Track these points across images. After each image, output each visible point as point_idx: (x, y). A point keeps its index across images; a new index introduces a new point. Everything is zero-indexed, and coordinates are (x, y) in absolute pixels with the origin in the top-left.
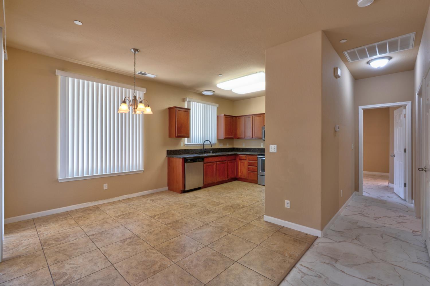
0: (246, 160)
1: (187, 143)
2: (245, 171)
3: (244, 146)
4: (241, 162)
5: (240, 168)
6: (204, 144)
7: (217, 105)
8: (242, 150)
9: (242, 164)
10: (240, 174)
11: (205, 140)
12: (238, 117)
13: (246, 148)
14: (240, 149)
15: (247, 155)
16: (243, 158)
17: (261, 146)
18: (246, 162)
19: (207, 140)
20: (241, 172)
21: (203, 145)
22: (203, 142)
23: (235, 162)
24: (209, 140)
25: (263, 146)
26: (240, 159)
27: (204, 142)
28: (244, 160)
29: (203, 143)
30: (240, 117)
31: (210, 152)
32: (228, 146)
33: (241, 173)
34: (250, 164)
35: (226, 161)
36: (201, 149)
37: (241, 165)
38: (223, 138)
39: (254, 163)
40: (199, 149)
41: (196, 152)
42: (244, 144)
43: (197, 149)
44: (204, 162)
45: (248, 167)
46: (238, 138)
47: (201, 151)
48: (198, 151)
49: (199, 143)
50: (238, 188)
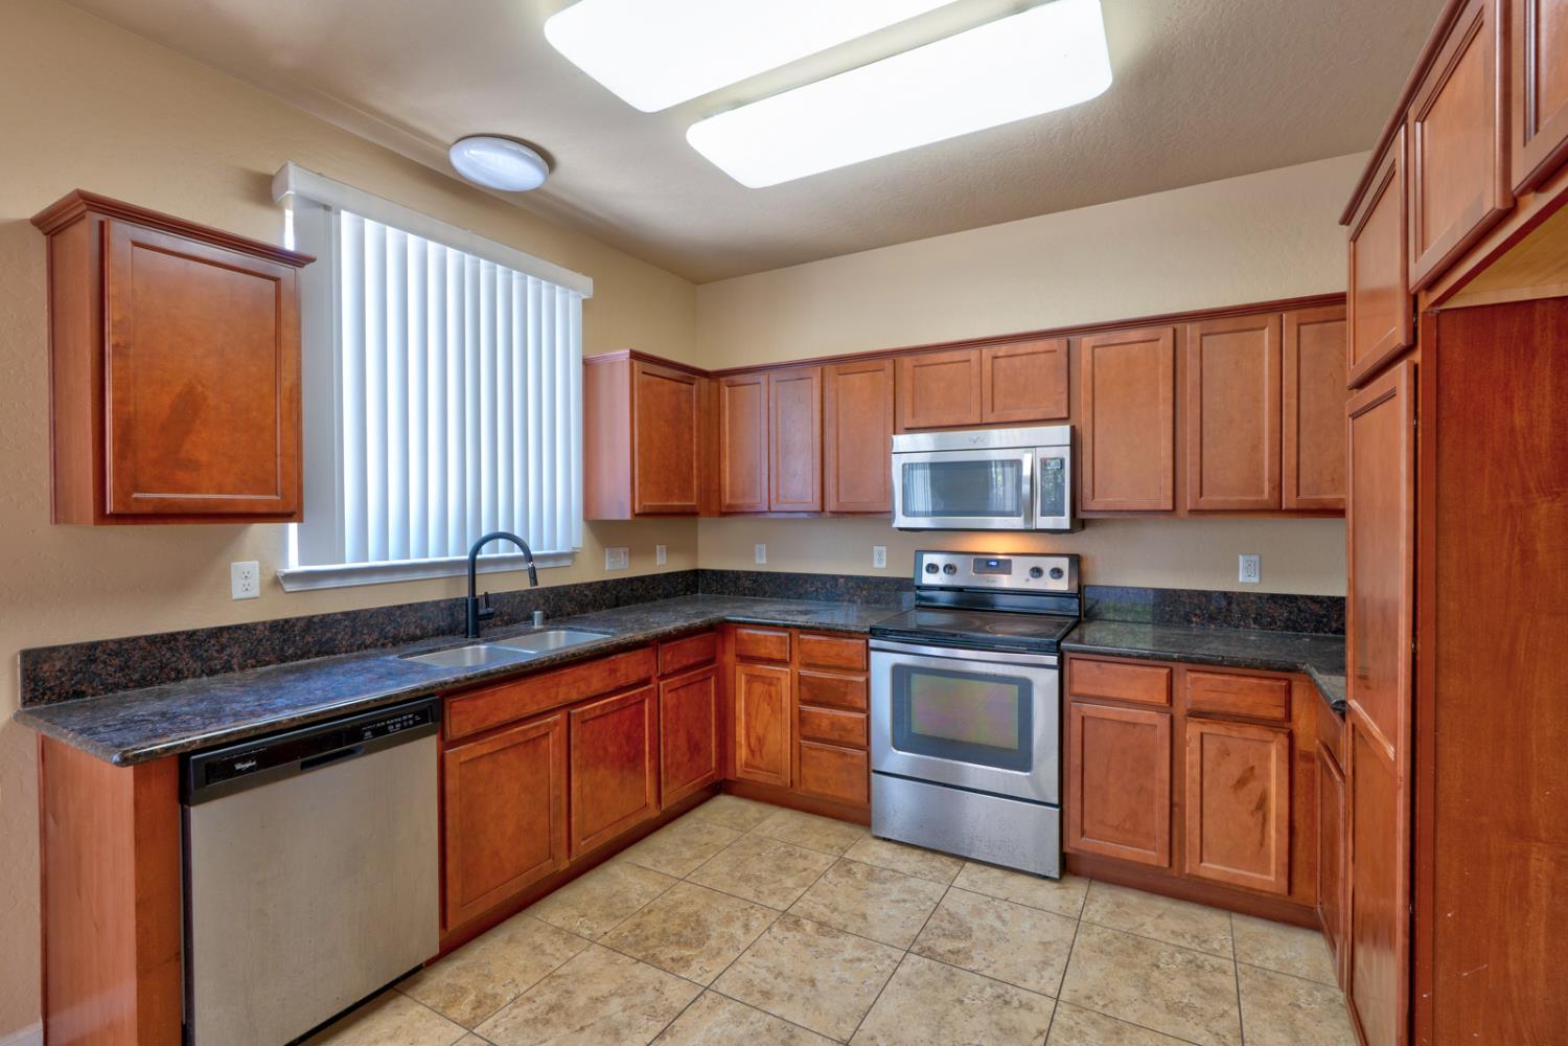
0: (783, 662)
1: (302, 562)
2: (779, 739)
3: (764, 561)
4: (751, 678)
5: (748, 714)
6: (473, 563)
7: (586, 285)
8: (748, 584)
9: (758, 687)
10: (742, 754)
11: (485, 533)
12: (723, 379)
13: (778, 575)
14: (736, 576)
15: (795, 632)
16: (763, 652)
17: (876, 565)
18: (785, 677)
19: (501, 529)
20: (753, 741)
21: (466, 572)
22: (470, 547)
23: (713, 678)
24: (517, 533)
25: (884, 565)
26: (747, 659)
27: (477, 549)
28: (770, 661)
29: (467, 557)
30: (738, 379)
31: (530, 618)
32: (663, 563)
33: (752, 752)
34: (814, 694)
35: (645, 681)
36: (452, 605)
37: (749, 693)
38: (628, 516)
39: (843, 689)
40: (436, 603)
41: (402, 630)
42: (764, 547)
43: (410, 605)
44: (442, 737)
45: (800, 711)
46: (723, 514)
47: (452, 615)
48: (422, 618)
49: (427, 556)
50: (740, 914)
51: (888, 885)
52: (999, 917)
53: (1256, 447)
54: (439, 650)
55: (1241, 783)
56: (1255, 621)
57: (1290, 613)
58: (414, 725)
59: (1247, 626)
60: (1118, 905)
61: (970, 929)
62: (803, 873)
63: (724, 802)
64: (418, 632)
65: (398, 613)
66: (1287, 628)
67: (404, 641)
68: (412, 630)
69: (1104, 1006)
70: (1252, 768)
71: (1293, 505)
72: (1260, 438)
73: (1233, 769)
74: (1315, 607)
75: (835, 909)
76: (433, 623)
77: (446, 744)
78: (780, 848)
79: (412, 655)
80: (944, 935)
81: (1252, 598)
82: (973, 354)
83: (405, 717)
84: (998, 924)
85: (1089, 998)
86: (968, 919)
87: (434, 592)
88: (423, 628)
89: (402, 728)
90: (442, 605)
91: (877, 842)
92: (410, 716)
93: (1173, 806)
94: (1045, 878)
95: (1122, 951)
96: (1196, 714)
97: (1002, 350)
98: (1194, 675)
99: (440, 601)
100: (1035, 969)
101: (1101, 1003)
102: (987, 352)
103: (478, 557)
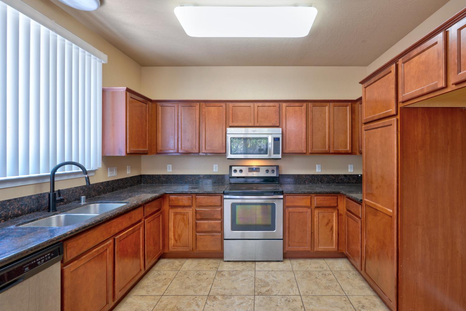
0: (189, 206)
2: (187, 234)
3: (171, 170)
4: (176, 214)
5: (174, 227)
6: (53, 176)
7: (105, 58)
8: (164, 179)
9: (179, 217)
10: (172, 242)
11: (58, 163)
12: (158, 104)
14: (159, 176)
15: (194, 195)
16: (181, 203)
18: (190, 212)
19: (66, 160)
20: (176, 237)
21: (49, 181)
22: (51, 168)
23: (161, 216)
24: (80, 162)
25: (217, 171)
26: (173, 207)
27: (55, 170)
28: (184, 207)
30: (165, 104)
31: (79, 200)
32: (129, 173)
33: (176, 240)
34: (199, 217)
36: (39, 197)
37: (175, 219)
38: (124, 154)
39: (213, 213)
40: (30, 197)
41: (10, 212)
42: (171, 165)
43: (15, 199)
44: (62, 262)
45: (196, 223)
46: (157, 153)
47: (38, 202)
48: (22, 205)
49: (28, 174)
50: (193, 301)
51: (237, 276)
52: (273, 276)
53: (325, 137)
54: (37, 219)
55: (327, 224)
56: (320, 181)
57: (328, 179)
58: (51, 259)
59: (318, 183)
60: (300, 264)
61: (268, 282)
62: (208, 280)
63: (163, 261)
64: (20, 212)
65: (8, 204)
66: (327, 183)
67: (11, 218)
68: (16, 211)
69: (312, 293)
70: (330, 220)
71: (333, 152)
72: (326, 134)
73: (326, 221)
74: (333, 177)
75: (225, 289)
76: (28, 207)
77: (64, 264)
78: (195, 273)
79: (22, 224)
80: (262, 287)
81: (320, 176)
82: (251, 104)
83: (46, 256)
84: (274, 279)
85: (307, 292)
86: (266, 280)
87: (28, 191)
88: (22, 210)
89: (45, 261)
90: (33, 197)
91: (226, 263)
92: (48, 255)
93: (312, 233)
94: (279, 261)
95: (307, 276)
96: (317, 207)
97: (260, 104)
98: (317, 197)
99: (32, 196)
100: (290, 289)
101: (311, 293)
102: (256, 104)
103: (56, 173)
